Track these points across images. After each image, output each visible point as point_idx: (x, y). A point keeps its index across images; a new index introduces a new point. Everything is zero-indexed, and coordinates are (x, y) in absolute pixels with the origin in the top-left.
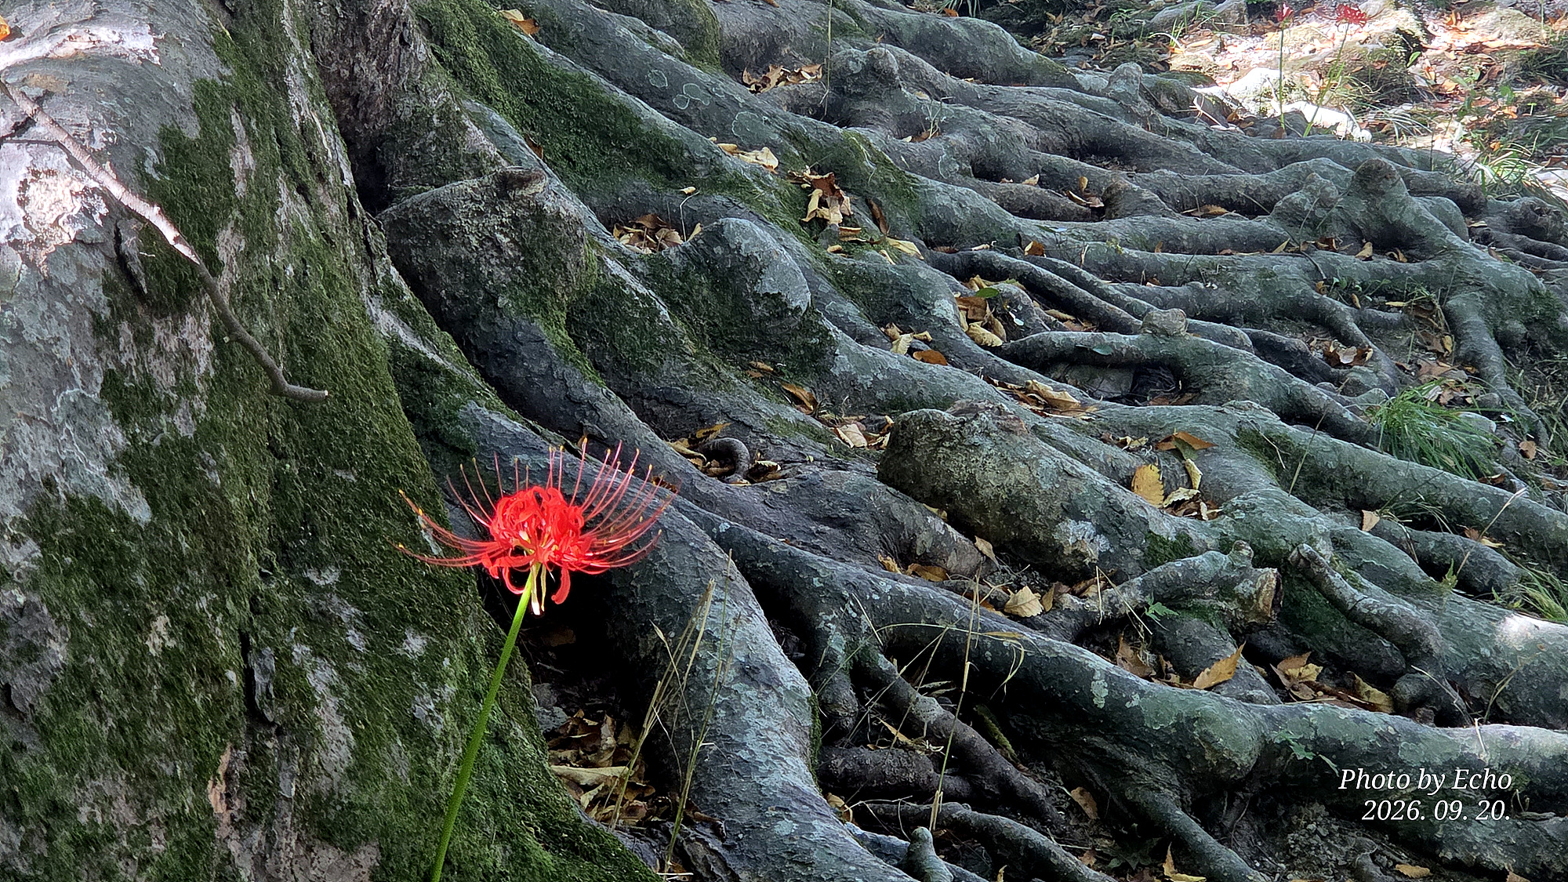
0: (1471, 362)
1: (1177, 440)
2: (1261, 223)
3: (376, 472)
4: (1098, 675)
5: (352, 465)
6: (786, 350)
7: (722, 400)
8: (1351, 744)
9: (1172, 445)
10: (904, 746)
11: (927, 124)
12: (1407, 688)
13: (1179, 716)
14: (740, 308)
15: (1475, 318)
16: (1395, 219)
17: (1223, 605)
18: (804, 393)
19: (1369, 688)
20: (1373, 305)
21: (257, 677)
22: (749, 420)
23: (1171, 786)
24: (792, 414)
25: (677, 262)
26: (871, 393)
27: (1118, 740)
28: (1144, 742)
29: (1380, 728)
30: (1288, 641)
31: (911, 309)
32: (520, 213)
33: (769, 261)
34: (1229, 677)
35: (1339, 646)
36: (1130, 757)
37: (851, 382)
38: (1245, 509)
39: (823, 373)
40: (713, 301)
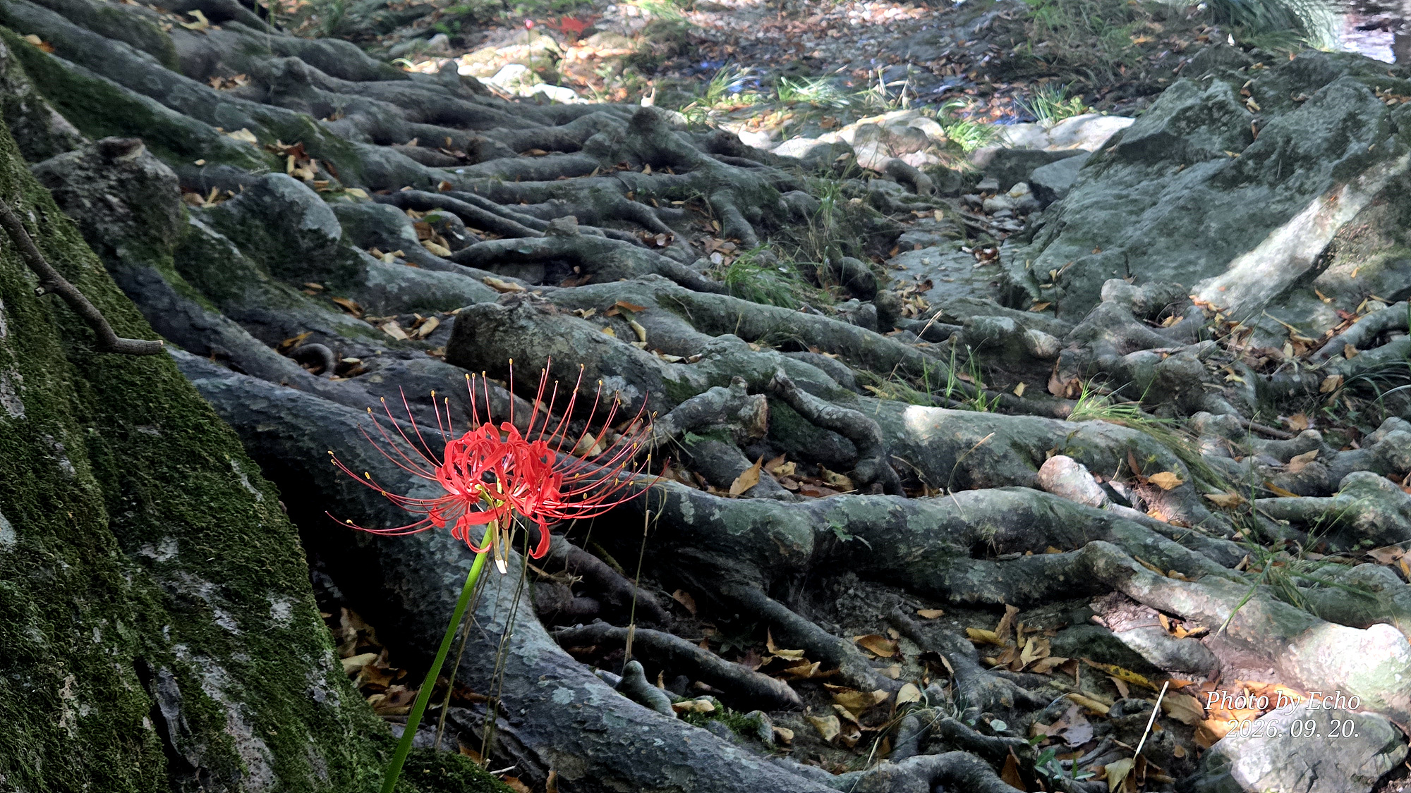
0: (736, 236)
1: (619, 307)
2: (579, 157)
3: (179, 422)
4: (684, 498)
5: (153, 418)
6: (329, 272)
7: (297, 314)
8: (874, 524)
9: (616, 312)
10: (547, 580)
11: (334, 110)
12: (865, 471)
13: (754, 522)
14: (291, 244)
15: (730, 207)
16: (663, 146)
17: (732, 427)
18: (349, 303)
19: (834, 474)
20: (665, 205)
21: (165, 711)
22: (323, 328)
23: (756, 579)
24: (349, 320)
25: (234, 211)
26: (398, 297)
27: (707, 549)
28: (731, 547)
29: (891, 508)
30: (769, 447)
31: (385, 235)
32: (125, 176)
33: (307, 205)
34: (755, 483)
35: (804, 445)
36: (721, 561)
37: (382, 291)
38: (719, 353)
39: (360, 286)
40: (269, 239)
